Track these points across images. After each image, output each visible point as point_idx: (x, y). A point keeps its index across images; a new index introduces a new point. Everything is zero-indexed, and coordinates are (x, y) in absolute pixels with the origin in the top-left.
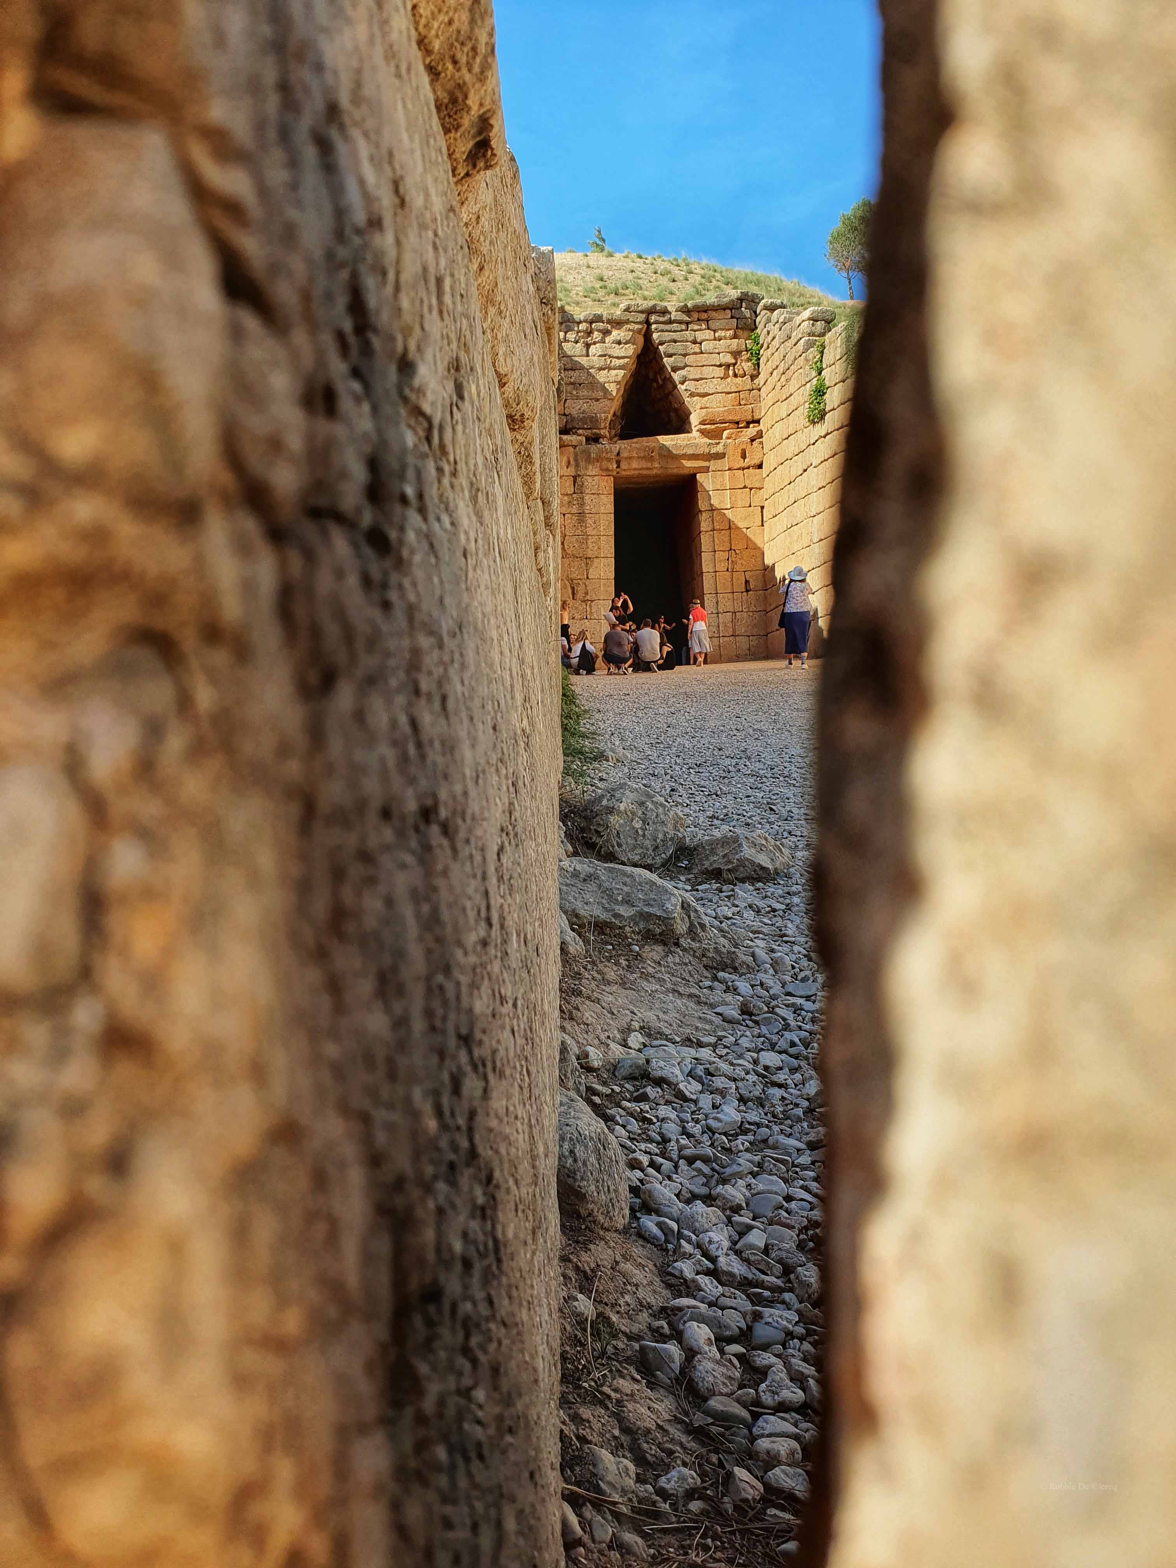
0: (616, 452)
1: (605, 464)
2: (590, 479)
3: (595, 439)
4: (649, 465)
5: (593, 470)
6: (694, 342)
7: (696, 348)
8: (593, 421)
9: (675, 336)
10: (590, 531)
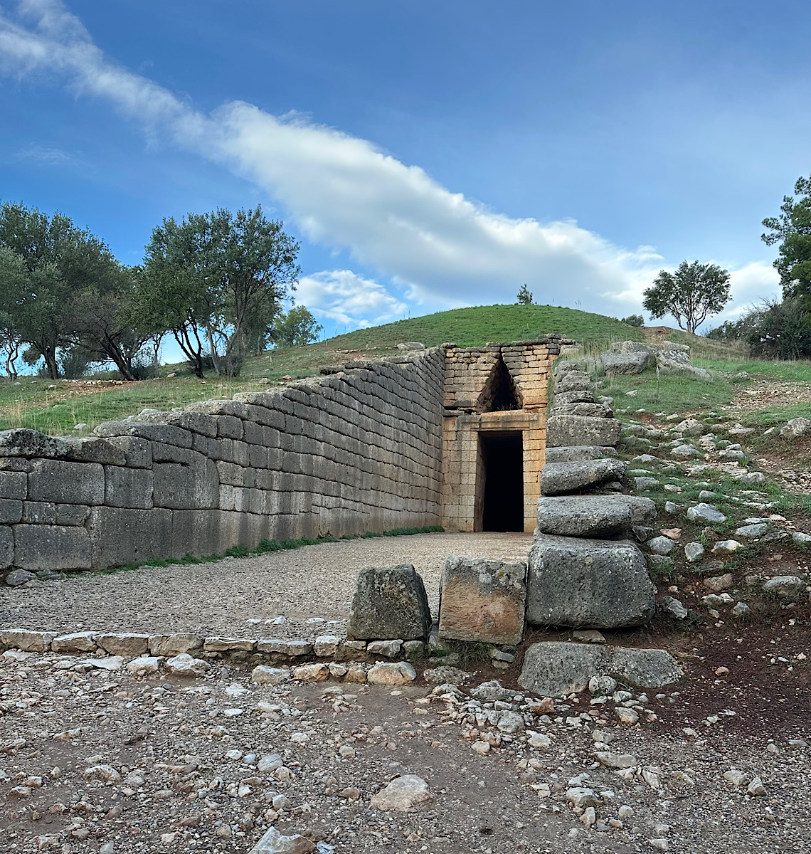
0: (479, 419)
1: (473, 425)
2: (465, 433)
3: (470, 412)
4: (497, 426)
5: (467, 428)
6: (525, 362)
7: (526, 365)
8: (469, 402)
9: (513, 359)
10: (463, 459)
